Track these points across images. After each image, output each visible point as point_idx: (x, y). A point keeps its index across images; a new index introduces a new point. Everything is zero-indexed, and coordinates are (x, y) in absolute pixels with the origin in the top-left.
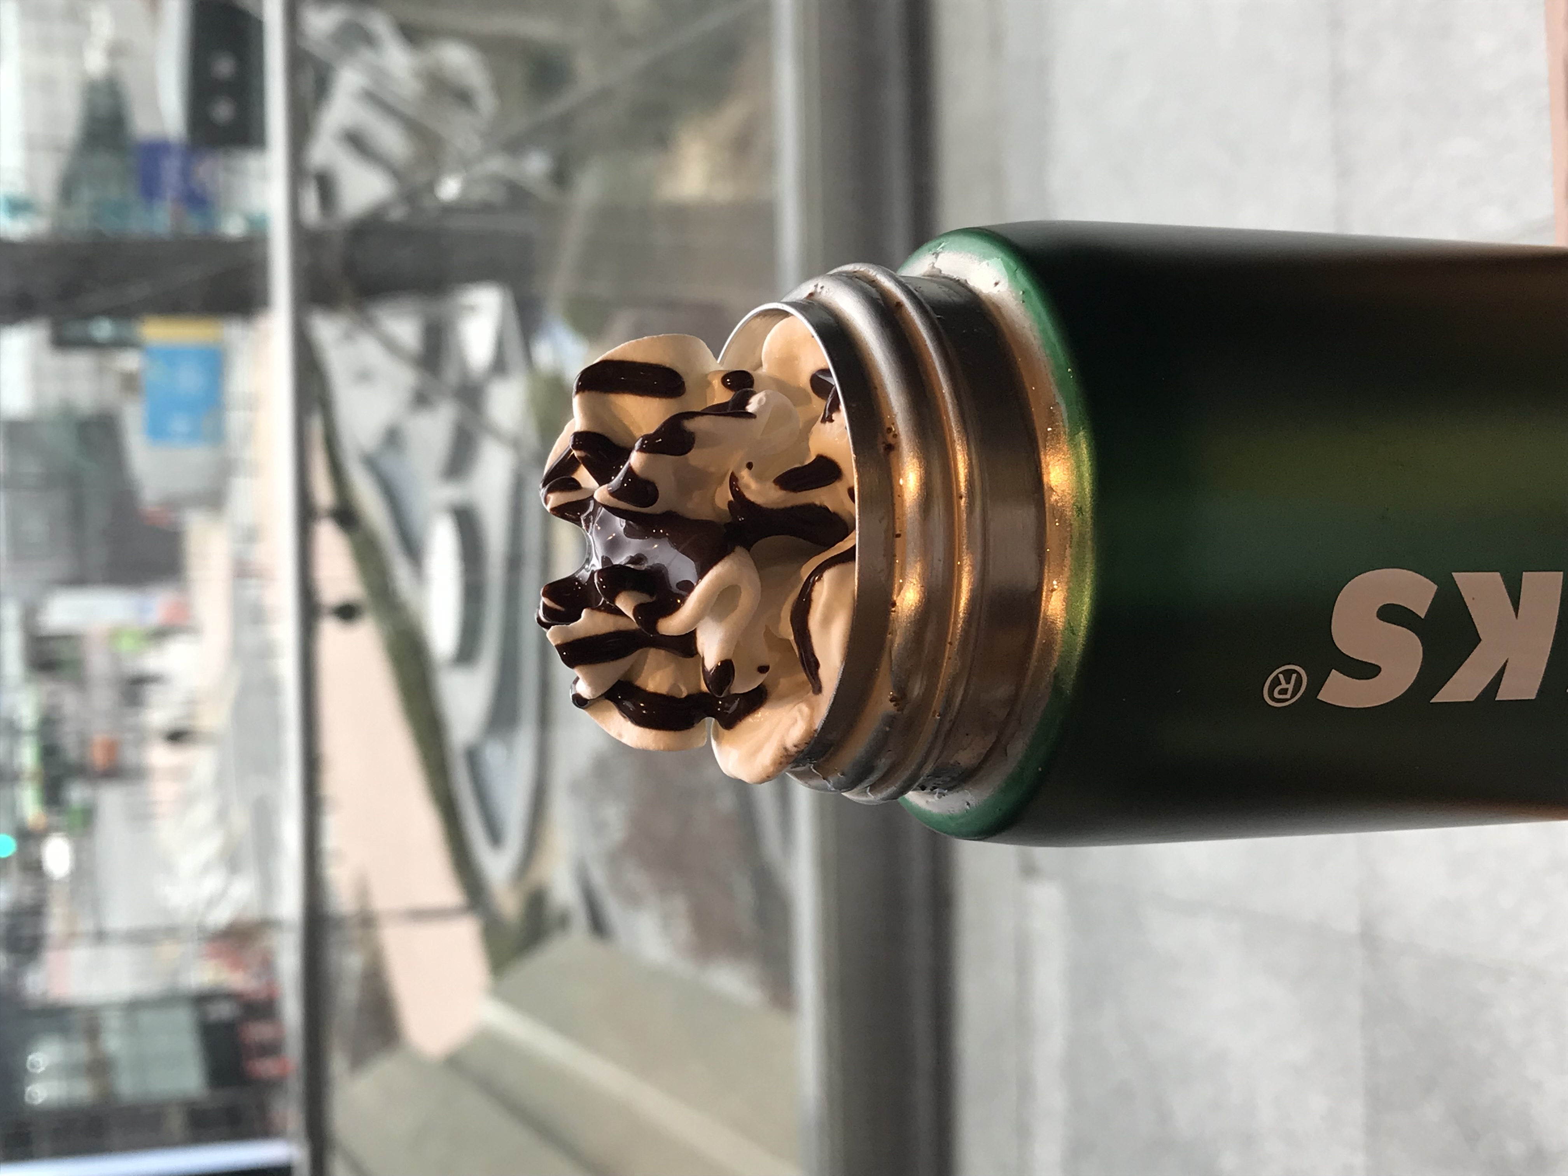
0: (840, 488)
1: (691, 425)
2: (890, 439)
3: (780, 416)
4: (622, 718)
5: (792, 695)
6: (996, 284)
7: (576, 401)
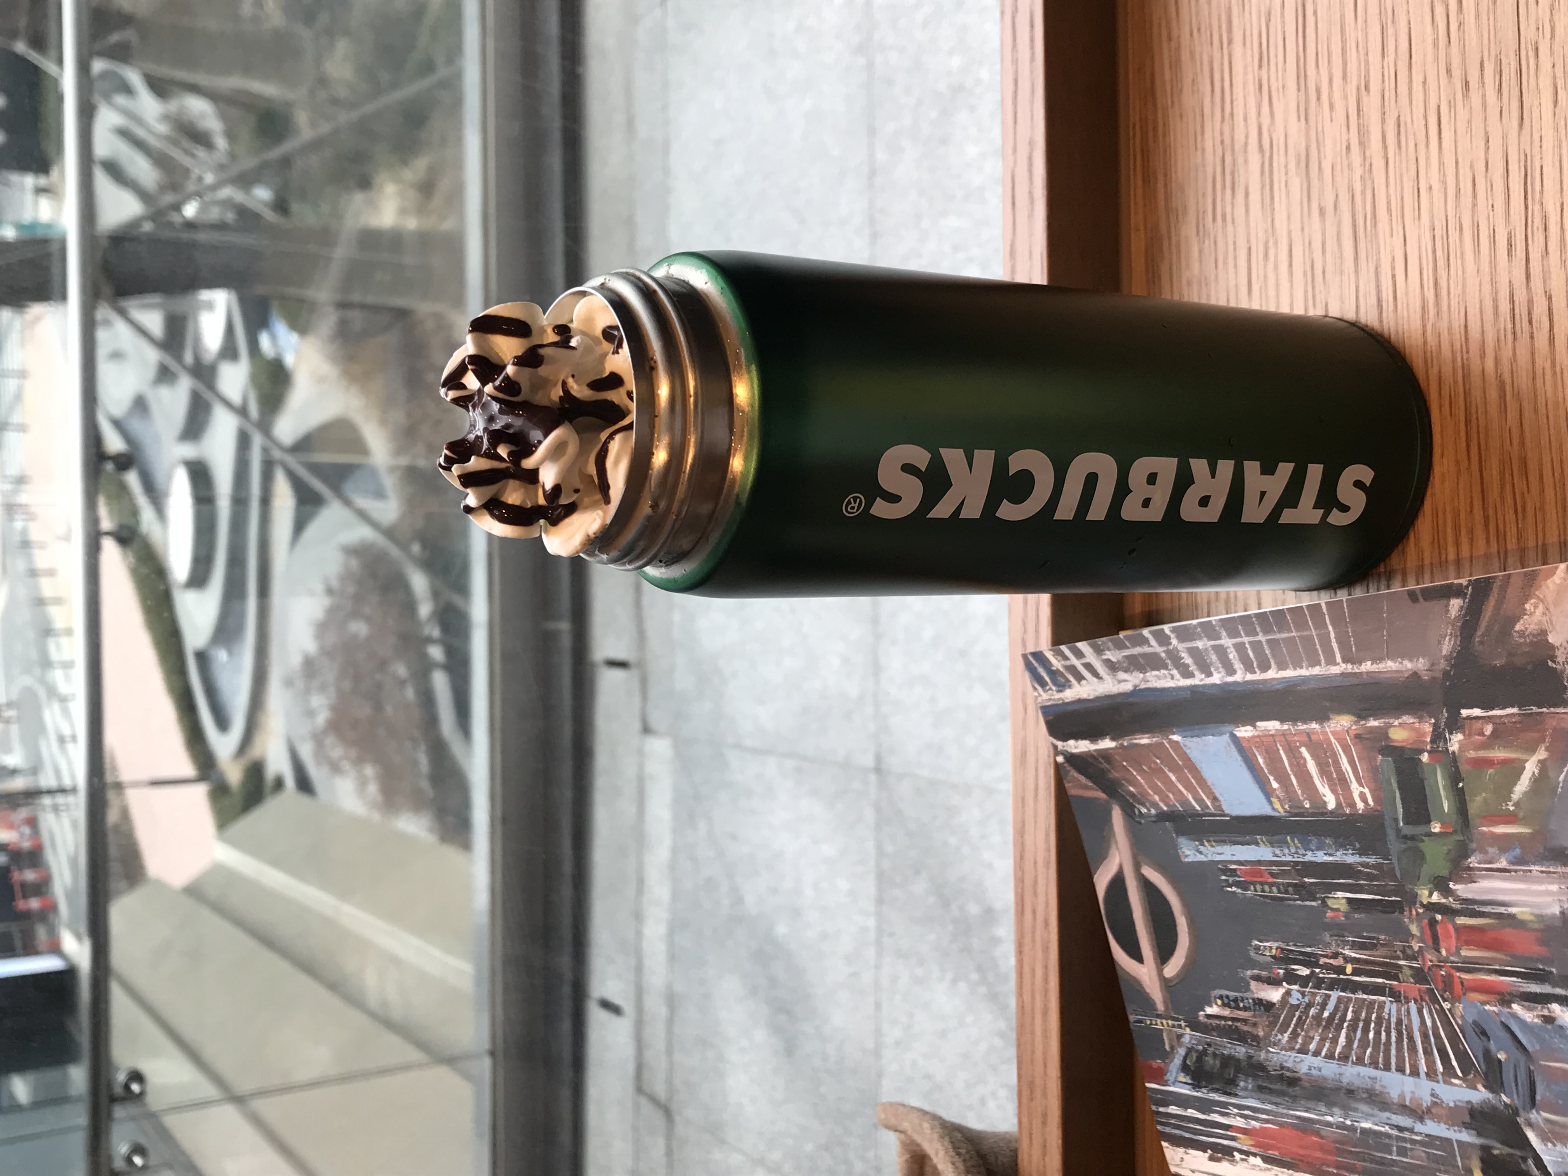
0: (622, 391)
1: (542, 351)
2: (652, 364)
3: (588, 350)
4: (492, 520)
5: (594, 506)
6: (706, 283)
7: (469, 338)
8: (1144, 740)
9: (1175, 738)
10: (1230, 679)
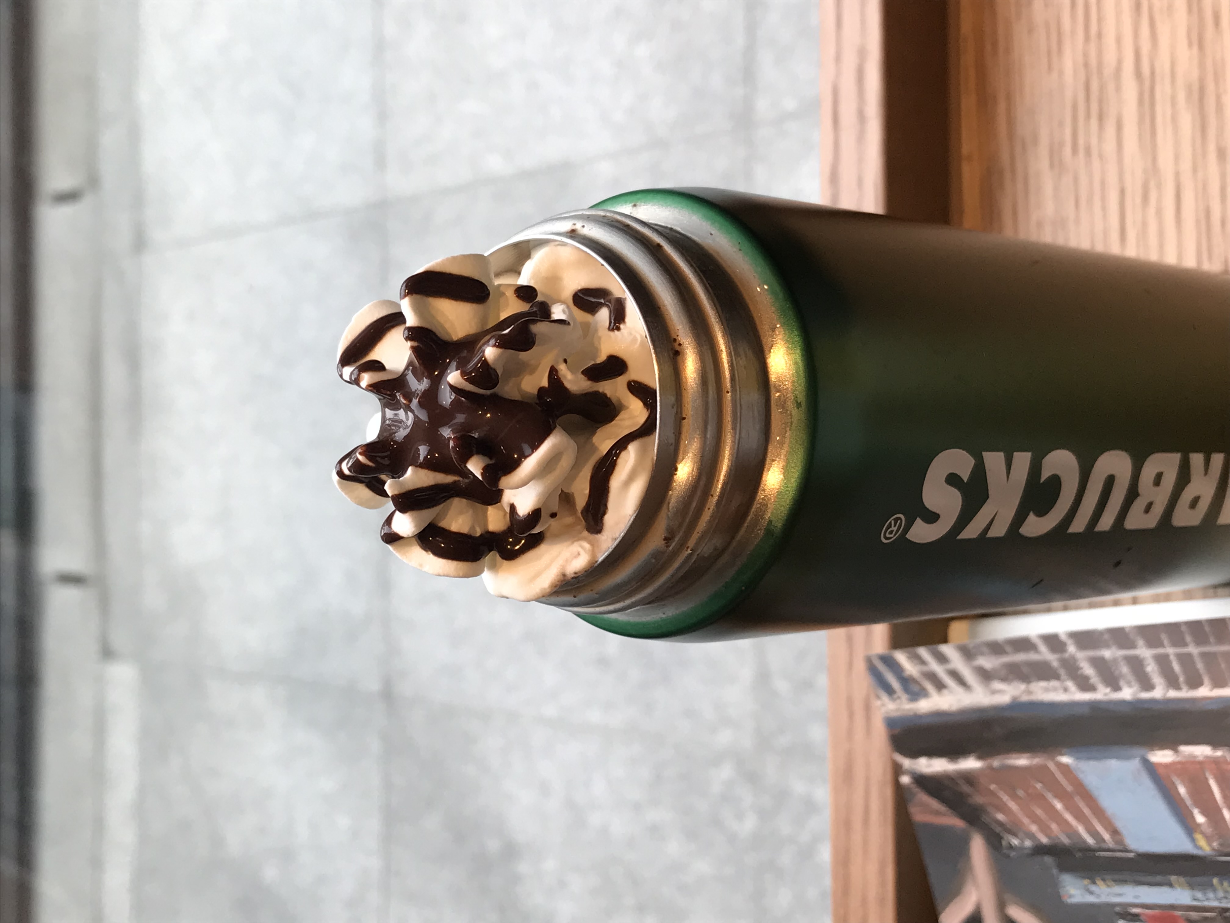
0: (622, 381)
2: (676, 347)
8: (1022, 761)
9: (1065, 760)
10: (1145, 695)
